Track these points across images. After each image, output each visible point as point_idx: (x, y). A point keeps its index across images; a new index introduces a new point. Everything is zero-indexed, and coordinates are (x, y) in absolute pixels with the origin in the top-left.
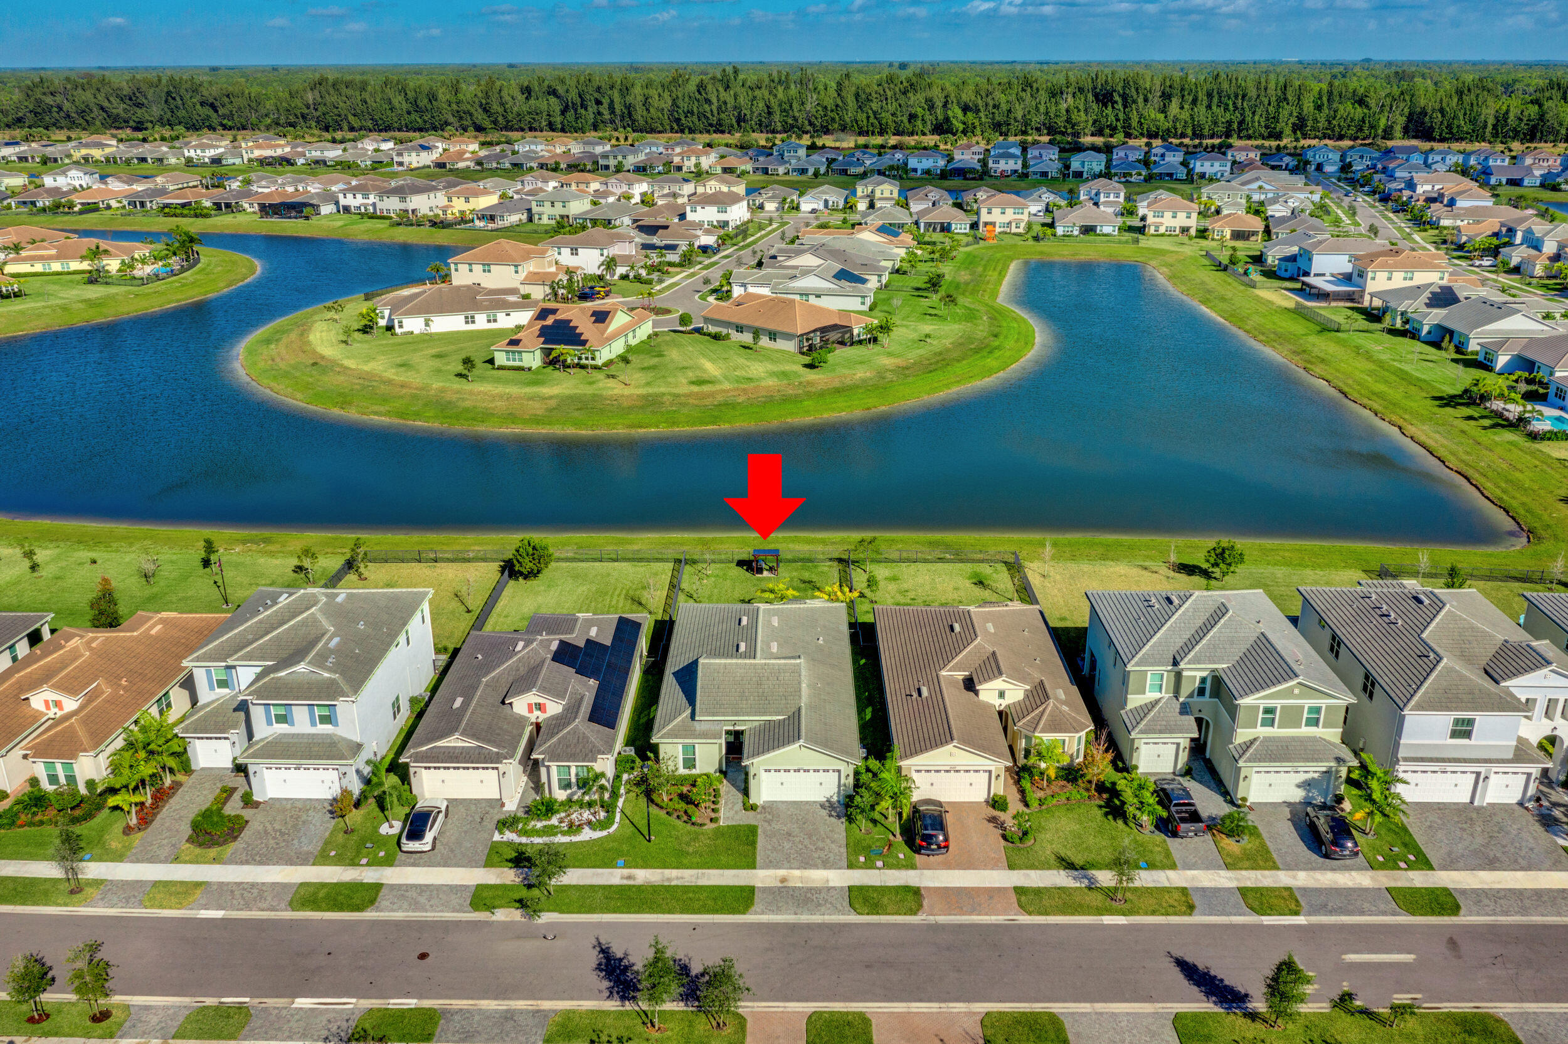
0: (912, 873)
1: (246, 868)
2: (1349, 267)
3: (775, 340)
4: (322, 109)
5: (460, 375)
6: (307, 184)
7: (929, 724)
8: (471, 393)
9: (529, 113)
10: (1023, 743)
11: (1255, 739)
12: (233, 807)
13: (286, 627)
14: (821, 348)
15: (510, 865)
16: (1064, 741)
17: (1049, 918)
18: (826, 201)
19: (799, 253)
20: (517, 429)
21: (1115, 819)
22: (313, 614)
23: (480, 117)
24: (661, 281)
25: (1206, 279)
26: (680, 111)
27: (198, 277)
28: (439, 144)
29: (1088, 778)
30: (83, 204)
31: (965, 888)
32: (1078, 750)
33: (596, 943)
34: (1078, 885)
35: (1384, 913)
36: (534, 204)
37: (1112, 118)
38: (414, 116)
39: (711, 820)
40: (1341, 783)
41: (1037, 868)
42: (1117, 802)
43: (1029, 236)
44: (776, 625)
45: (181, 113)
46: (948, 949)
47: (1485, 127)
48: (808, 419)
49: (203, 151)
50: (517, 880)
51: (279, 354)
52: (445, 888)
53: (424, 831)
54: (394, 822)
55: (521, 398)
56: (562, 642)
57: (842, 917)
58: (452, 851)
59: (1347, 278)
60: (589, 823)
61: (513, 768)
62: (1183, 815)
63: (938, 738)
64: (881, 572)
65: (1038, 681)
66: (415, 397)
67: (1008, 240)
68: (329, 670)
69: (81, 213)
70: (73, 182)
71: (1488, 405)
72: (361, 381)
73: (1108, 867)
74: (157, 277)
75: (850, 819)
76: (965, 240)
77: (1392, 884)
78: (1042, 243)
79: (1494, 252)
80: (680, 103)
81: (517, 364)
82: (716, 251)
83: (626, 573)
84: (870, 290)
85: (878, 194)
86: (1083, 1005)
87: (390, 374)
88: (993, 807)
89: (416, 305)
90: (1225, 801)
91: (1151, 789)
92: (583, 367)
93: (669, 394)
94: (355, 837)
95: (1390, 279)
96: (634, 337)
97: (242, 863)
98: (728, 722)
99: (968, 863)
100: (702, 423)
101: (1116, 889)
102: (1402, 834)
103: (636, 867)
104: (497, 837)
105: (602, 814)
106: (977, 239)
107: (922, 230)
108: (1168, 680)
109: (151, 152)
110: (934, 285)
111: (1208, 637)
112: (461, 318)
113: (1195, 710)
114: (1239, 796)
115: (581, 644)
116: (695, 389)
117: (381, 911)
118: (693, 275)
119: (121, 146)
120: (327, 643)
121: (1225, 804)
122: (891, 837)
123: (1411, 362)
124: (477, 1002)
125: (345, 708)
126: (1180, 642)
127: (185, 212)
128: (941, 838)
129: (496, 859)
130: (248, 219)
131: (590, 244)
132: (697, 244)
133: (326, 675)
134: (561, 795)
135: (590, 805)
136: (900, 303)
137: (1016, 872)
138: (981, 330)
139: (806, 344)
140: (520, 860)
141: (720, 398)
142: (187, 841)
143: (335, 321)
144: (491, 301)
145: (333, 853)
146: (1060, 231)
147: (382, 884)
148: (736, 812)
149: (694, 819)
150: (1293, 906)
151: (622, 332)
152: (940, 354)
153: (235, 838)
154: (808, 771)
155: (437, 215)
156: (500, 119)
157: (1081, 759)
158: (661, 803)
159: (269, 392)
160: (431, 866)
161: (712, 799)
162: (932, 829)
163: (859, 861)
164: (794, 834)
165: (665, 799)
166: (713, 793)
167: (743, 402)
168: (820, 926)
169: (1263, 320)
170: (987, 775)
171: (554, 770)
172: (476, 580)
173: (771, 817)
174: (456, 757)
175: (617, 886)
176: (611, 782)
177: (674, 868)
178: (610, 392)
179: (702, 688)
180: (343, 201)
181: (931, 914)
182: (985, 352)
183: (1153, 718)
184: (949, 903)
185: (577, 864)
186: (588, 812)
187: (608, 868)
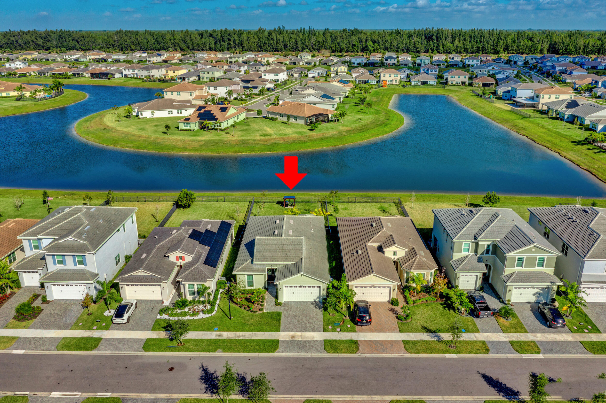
0: (353, 334)
1: (39, 331)
2: (532, 95)
3: (296, 120)
4: (120, 42)
5: (164, 133)
6: (111, 67)
7: (362, 266)
8: (168, 139)
9: (202, 44)
10: (405, 276)
11: (514, 273)
12: (37, 303)
13: (66, 221)
14: (315, 123)
15: (164, 329)
16: (424, 274)
17: (419, 355)
18: (319, 73)
19: (306, 89)
20: (186, 153)
21: (449, 310)
22: (79, 216)
23: (182, 45)
24: (250, 100)
25: (473, 100)
26: (261, 43)
27: (62, 99)
28: (166, 54)
29: (435, 291)
30: (20, 74)
31: (379, 341)
32: (431, 278)
33: (201, 366)
34: (433, 339)
35: (580, 353)
36: (201, 73)
37: (432, 46)
38: (157, 45)
39: (260, 310)
40: (554, 294)
41: (413, 332)
42: (450, 302)
43: (400, 85)
44: (292, 223)
45: (65, 44)
46: (372, 369)
47: (580, 49)
48: (310, 150)
49: (71, 56)
50: (166, 336)
51: (90, 125)
52: (132, 340)
53: (124, 314)
54: (111, 310)
55: (189, 141)
56: (194, 230)
57: (320, 354)
58: (137, 323)
59: (532, 98)
60: (203, 311)
61: (168, 285)
62: (481, 307)
63: (366, 271)
64: (340, 206)
65: (412, 247)
66: (145, 141)
67: (392, 87)
68: (83, 239)
69: (19, 77)
70: (17, 66)
71: (596, 144)
72: (123, 135)
73: (448, 331)
74: (45, 98)
75: (326, 309)
76: (374, 87)
77: (582, 340)
78: (406, 88)
79: (590, 90)
80: (261, 40)
81: (188, 128)
82: (273, 90)
83: (228, 206)
84: (336, 102)
85: (339, 70)
86: (438, 397)
87: (136, 132)
88: (392, 304)
89: (148, 106)
90: (500, 302)
91: (466, 296)
92: (216, 130)
93: (251, 140)
94: (92, 317)
95: (550, 98)
96: (238, 119)
97: (37, 328)
98: (269, 264)
99: (381, 330)
100: (265, 151)
101: (451, 341)
102: (584, 317)
103: (223, 331)
104: (159, 317)
105: (209, 307)
106: (379, 86)
107: (357, 83)
108: (472, 247)
109: (50, 57)
110: (362, 101)
111: (490, 227)
112: (167, 112)
113: (485, 260)
114: (506, 299)
115: (203, 231)
116: (262, 138)
117: (99, 351)
118: (264, 98)
119: (39, 55)
120: (84, 228)
121: (500, 303)
122: (344, 318)
123: (561, 129)
124: (140, 394)
125: (90, 257)
126: (477, 229)
127: (61, 76)
128: (368, 318)
129: (157, 327)
130: (86, 79)
131: (221, 85)
132: (266, 87)
133: (81, 242)
134: (190, 298)
135: (203, 302)
136: (348, 107)
137: (403, 333)
138: (382, 117)
139: (309, 121)
140: (168, 328)
141: (272, 141)
142: (13, 318)
143: (115, 113)
144: (179, 105)
145: (81, 324)
146: (413, 83)
147: (102, 338)
148: (272, 306)
149: (251, 309)
150: (536, 350)
151: (233, 116)
152: (365, 126)
153: (36, 317)
154: (305, 287)
155: (161, 78)
156: (190, 46)
157: (432, 282)
158: (237, 302)
159: (84, 139)
160: (125, 330)
161: (261, 300)
162: (364, 314)
163: (329, 329)
164: (299, 316)
165: (239, 300)
166: (261, 298)
167: (282, 143)
168: (310, 358)
169: (498, 115)
170: (389, 289)
171: (187, 286)
172: (162, 209)
173: (287, 308)
174: (141, 280)
175: (213, 339)
176: (214, 292)
177: (241, 331)
178: (226, 139)
179: (257, 249)
180: (124, 73)
181: (363, 353)
182: (383, 126)
183: (465, 264)
184: (371, 348)
185: (195, 329)
186: (202, 306)
187: (210, 331)
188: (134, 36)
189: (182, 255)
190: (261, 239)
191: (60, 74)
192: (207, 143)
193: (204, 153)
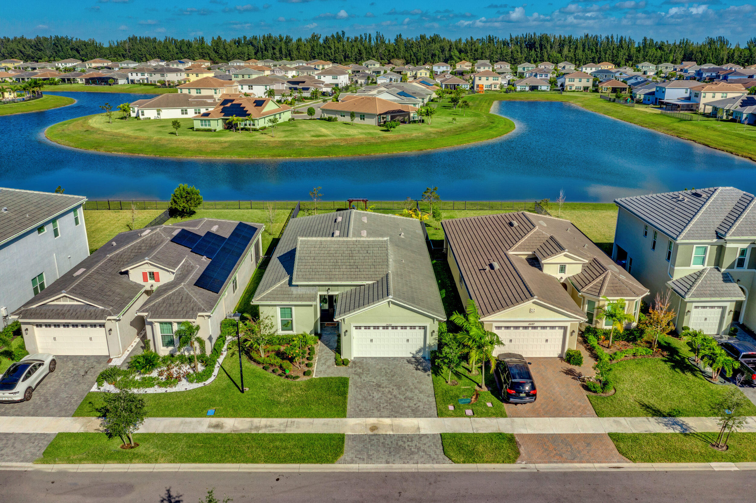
0: (502, 420)
2: (687, 95)
3: (364, 119)
5: (171, 133)
7: (506, 287)
8: (176, 140)
9: (238, 54)
14: (391, 123)
15: (99, 414)
16: (624, 304)
17: (655, 464)
18: (391, 79)
19: (376, 88)
20: (202, 157)
21: (683, 372)
23: (213, 55)
24: (299, 103)
25: (605, 106)
26: (315, 52)
28: (190, 63)
31: (560, 435)
32: (635, 314)
34: (671, 431)
36: (233, 76)
39: (304, 373)
41: (625, 416)
42: (678, 358)
43: (502, 91)
44: (366, 221)
49: (66, 64)
50: (102, 428)
51: (68, 128)
52: (23, 437)
53: (18, 381)
55: (207, 143)
56: (184, 231)
57: (436, 466)
58: (45, 401)
59: (689, 99)
60: (187, 376)
62: (753, 366)
65: (592, 258)
66: (141, 143)
67: (490, 93)
72: (111, 137)
74: (13, 101)
75: (436, 370)
76: (467, 92)
78: (509, 93)
80: (315, 49)
81: (208, 127)
82: (330, 95)
84: (418, 101)
85: (419, 75)
87: (130, 133)
88: (568, 361)
89: (152, 103)
92: (247, 130)
93: (299, 141)
95: (714, 97)
96: (280, 118)
98: (323, 286)
99: (557, 411)
100: (318, 154)
103: (225, 416)
104: (94, 389)
105: (200, 368)
106: (474, 92)
107: (443, 88)
108: (711, 252)
109: (38, 65)
110: (454, 101)
111: (744, 216)
112: (179, 111)
113: (738, 279)
115: (202, 234)
116: (315, 139)
118: (317, 102)
119: (24, 63)
122: (477, 388)
123: (742, 131)
127: (45, 82)
128: (528, 386)
129: (87, 408)
130: (79, 86)
132: (320, 90)
134: (164, 351)
135: (190, 360)
137: (605, 419)
138: (483, 120)
139: (382, 121)
140: (109, 410)
141: (330, 143)
143: (107, 116)
144: (197, 102)
146: (518, 89)
148: (329, 367)
149: (287, 372)
151: (272, 113)
152: (462, 127)
154: (396, 327)
156: (223, 56)
157: (637, 322)
158: (258, 359)
159: (55, 143)
160: (18, 415)
161: (307, 356)
162: (521, 378)
163: (449, 410)
164: (383, 385)
165: (263, 355)
166: (308, 352)
167: (344, 145)
168: (415, 476)
169: (644, 119)
170: (562, 331)
171: (157, 326)
172: (145, 218)
173: (361, 371)
174: (63, 314)
175: (202, 434)
176: (214, 341)
177: (264, 417)
178: (262, 140)
179: (300, 259)
180: (130, 77)
181: (530, 463)
182: (488, 128)
183: (702, 286)
184: (546, 450)
185: (166, 413)
186: (188, 366)
187: (197, 417)
188: (151, 44)
189: (155, 270)
190: (308, 241)
191: (44, 80)
192: (233, 144)
193: (227, 157)
